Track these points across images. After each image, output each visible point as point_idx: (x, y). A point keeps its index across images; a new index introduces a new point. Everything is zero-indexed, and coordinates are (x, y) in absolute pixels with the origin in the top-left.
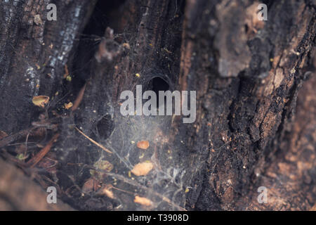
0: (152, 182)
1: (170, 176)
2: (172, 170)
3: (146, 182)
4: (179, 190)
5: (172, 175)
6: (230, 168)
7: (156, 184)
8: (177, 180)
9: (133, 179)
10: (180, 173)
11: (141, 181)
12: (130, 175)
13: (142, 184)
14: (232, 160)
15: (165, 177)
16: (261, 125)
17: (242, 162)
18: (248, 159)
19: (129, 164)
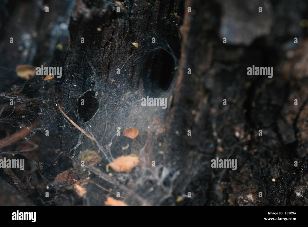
0: (135, 182)
1: (157, 177)
2: (161, 169)
3: (127, 181)
4: (166, 197)
5: (160, 175)
6: (250, 178)
7: (139, 185)
8: (166, 183)
9: (110, 174)
10: (171, 175)
11: (121, 179)
12: (107, 170)
13: (121, 183)
14: (252, 167)
15: (151, 177)
16: (295, 121)
17: (269, 173)
18: (280, 169)
19: (109, 155)
